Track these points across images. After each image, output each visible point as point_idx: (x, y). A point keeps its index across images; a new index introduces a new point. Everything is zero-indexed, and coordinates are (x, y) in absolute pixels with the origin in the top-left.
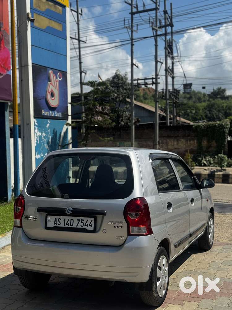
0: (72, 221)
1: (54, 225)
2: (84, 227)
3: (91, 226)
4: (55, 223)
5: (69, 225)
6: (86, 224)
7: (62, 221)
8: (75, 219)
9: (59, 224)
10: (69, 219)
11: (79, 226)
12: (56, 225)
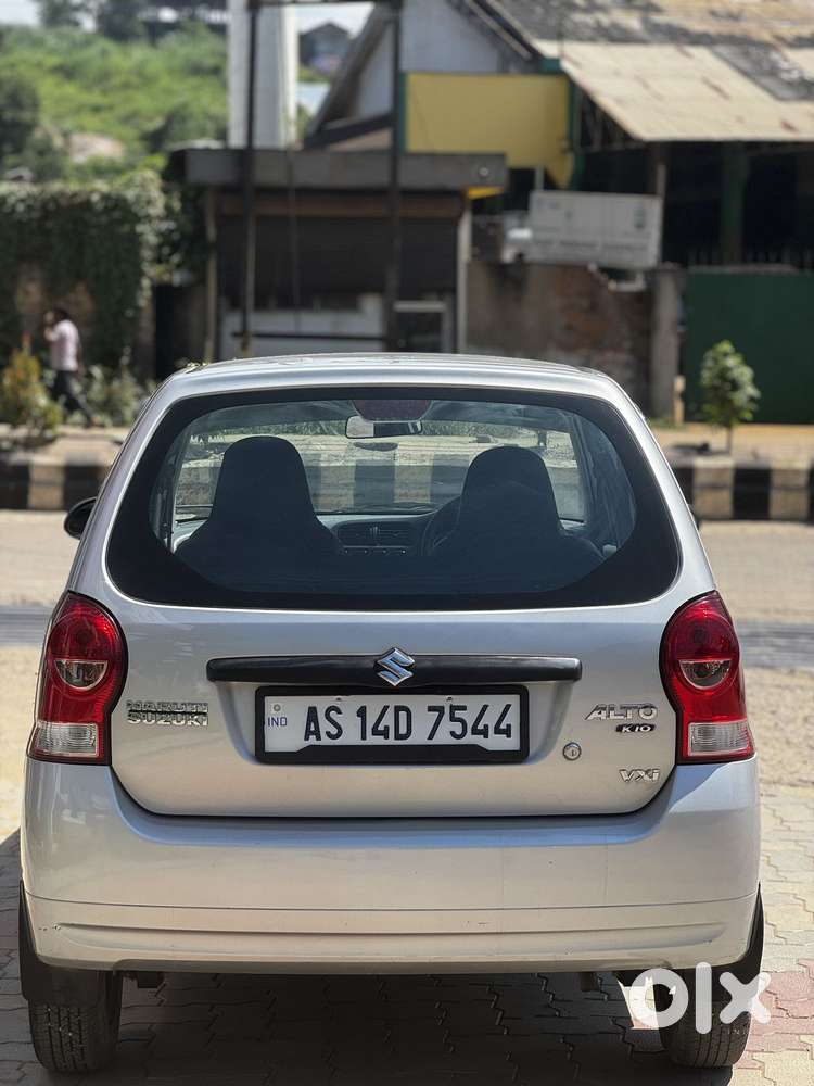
0: (403, 714)
1: (307, 738)
2: (470, 739)
3: (507, 732)
4: (312, 729)
5: (387, 737)
6: (480, 727)
7: (349, 720)
8: (418, 704)
9: (334, 731)
10: (386, 708)
11: (443, 738)
12: (319, 738)
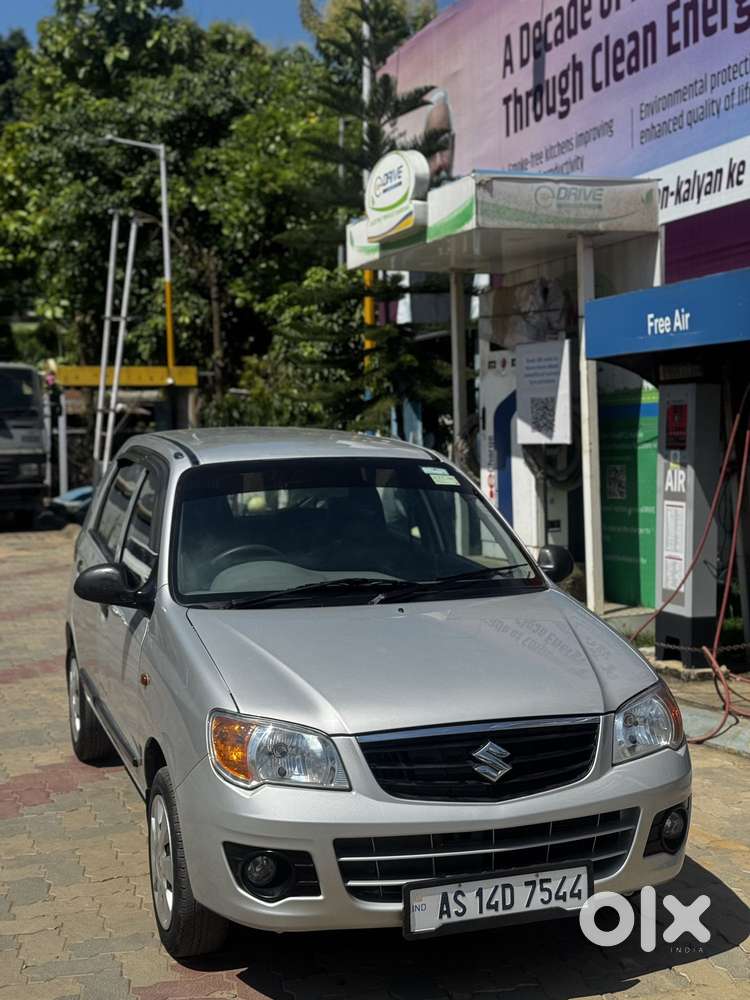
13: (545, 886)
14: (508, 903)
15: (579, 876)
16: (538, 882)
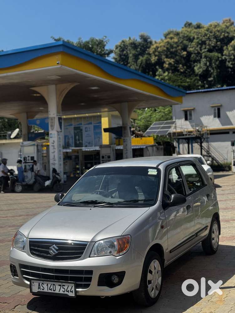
13: (64, 287)
14: (54, 289)
15: (72, 286)
16: (62, 286)
